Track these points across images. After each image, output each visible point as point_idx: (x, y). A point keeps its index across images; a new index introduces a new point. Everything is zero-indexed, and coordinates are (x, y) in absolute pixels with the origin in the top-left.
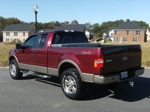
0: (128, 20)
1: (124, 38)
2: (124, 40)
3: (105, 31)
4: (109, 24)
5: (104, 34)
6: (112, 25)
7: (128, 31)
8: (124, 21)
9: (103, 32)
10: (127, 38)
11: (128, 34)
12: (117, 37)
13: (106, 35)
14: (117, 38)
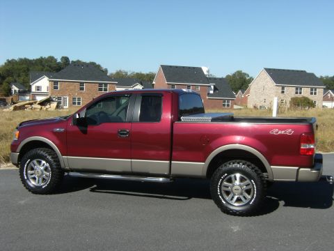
0: (66, 59)
1: (74, 99)
2: (74, 103)
3: (15, 81)
4: (24, 66)
5: (13, 86)
6: (31, 69)
7: (82, 84)
8: (56, 60)
9: (10, 84)
10: (79, 99)
11: (82, 89)
12: (59, 96)
13: (17, 89)
14: (59, 98)
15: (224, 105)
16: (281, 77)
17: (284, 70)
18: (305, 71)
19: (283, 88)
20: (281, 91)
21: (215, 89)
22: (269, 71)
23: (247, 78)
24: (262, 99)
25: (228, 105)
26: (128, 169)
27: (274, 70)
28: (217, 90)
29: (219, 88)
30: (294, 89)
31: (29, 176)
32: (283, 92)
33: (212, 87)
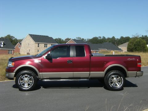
15: (9, 53)
16: (38, 39)
17: (38, 35)
18: (48, 36)
19: (39, 44)
20: (37, 46)
21: (4, 44)
22: (31, 35)
23: (13, 39)
24: (28, 49)
25: (11, 53)
26: (72, 76)
27: (34, 35)
28: (5, 45)
29: (6, 44)
30: (44, 45)
31: (21, 83)
32: (38, 46)
33: (3, 43)
